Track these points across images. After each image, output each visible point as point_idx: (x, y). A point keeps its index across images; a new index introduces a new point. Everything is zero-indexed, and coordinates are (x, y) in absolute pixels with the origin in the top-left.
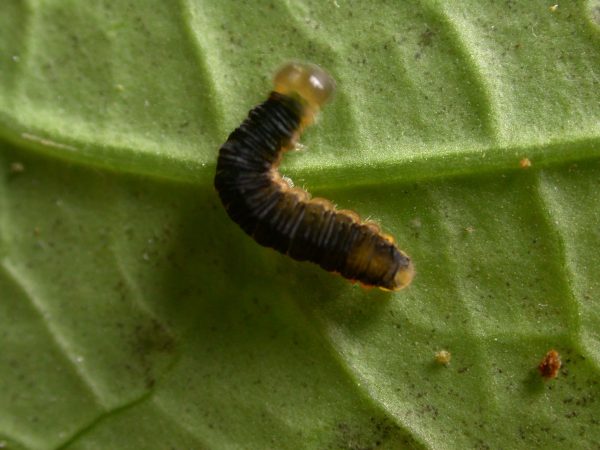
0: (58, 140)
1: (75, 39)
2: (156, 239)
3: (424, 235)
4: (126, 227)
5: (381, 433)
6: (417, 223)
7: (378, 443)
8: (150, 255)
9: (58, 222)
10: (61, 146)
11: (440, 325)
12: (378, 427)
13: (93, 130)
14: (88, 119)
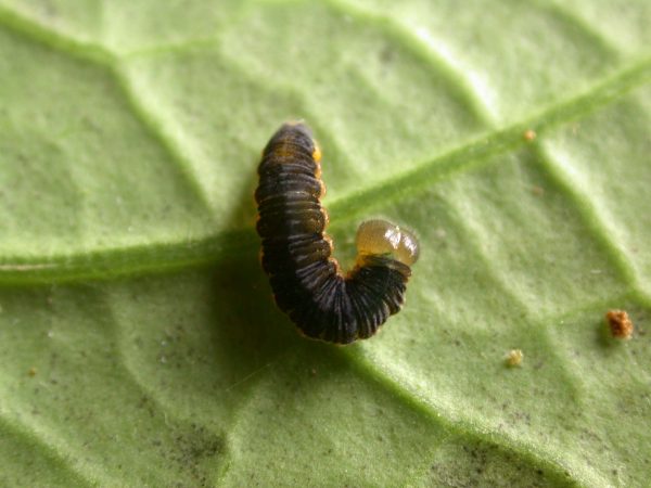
0: (35, 261)
1: (21, 158)
2: (169, 339)
3: (452, 243)
4: (134, 336)
5: (479, 460)
6: (441, 233)
7: (479, 471)
8: (167, 357)
9: (54, 356)
10: (40, 266)
11: (500, 327)
12: (474, 455)
13: (69, 243)
14: (60, 234)
